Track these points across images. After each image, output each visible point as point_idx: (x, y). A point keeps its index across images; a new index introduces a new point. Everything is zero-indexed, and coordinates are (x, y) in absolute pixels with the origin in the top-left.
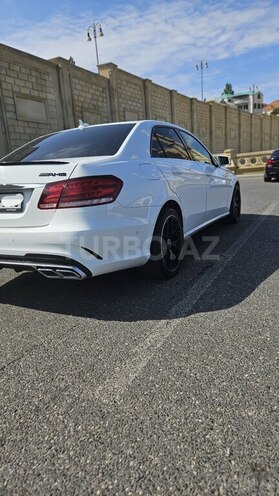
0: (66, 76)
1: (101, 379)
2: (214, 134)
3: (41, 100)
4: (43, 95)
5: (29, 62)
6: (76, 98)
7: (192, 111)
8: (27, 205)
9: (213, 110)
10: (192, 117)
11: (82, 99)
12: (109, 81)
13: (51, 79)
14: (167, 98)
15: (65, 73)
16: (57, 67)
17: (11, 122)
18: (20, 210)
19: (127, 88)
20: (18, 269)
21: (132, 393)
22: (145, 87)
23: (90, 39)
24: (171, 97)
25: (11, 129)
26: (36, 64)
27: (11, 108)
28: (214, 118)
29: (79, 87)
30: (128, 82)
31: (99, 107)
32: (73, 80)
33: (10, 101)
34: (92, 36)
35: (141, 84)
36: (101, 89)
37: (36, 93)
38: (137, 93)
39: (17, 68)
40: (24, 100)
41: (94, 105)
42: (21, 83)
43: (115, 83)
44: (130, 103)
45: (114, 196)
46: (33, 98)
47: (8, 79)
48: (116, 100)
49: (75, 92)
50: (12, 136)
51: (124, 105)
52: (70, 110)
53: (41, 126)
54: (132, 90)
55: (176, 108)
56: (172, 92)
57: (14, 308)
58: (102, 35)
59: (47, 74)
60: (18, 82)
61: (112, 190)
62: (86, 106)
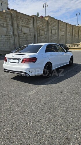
0: (36, 20)
1: (28, 92)
2: (79, 36)
3: (28, 27)
4: (29, 26)
5: (26, 17)
6: (38, 26)
7: (73, 29)
8: (20, 62)
9: (80, 29)
10: (73, 31)
11: (40, 27)
12: (48, 21)
13: (31, 21)
14: (65, 25)
15: (36, 19)
16: (33, 18)
17: (20, 34)
18: (18, 63)
19: (53, 23)
20: (17, 74)
21: (32, 95)
22: (58, 22)
23: (44, 7)
24: (66, 25)
25: (20, 36)
26: (28, 17)
27: (20, 30)
28: (80, 31)
29: (39, 23)
30: (53, 21)
31: (44, 29)
32: (38, 21)
33: (20, 28)
34: (44, 6)
35: (57, 21)
36: (45, 23)
37: (27, 26)
38: (56, 24)
39: (23, 19)
40: (24, 28)
41: (43, 28)
42: (23, 23)
43: (49, 22)
44: (54, 27)
45: (35, 61)
46: (26, 27)
47: (20, 22)
48: (49, 27)
49: (38, 25)
50: (20, 38)
51: (52, 28)
52: (36, 30)
53: (28, 35)
54: (54, 23)
55: (68, 28)
56: (67, 23)
57: (17, 81)
58: (47, 6)
59: (31, 20)
60: (22, 22)
61: (35, 60)
62: (41, 28)
